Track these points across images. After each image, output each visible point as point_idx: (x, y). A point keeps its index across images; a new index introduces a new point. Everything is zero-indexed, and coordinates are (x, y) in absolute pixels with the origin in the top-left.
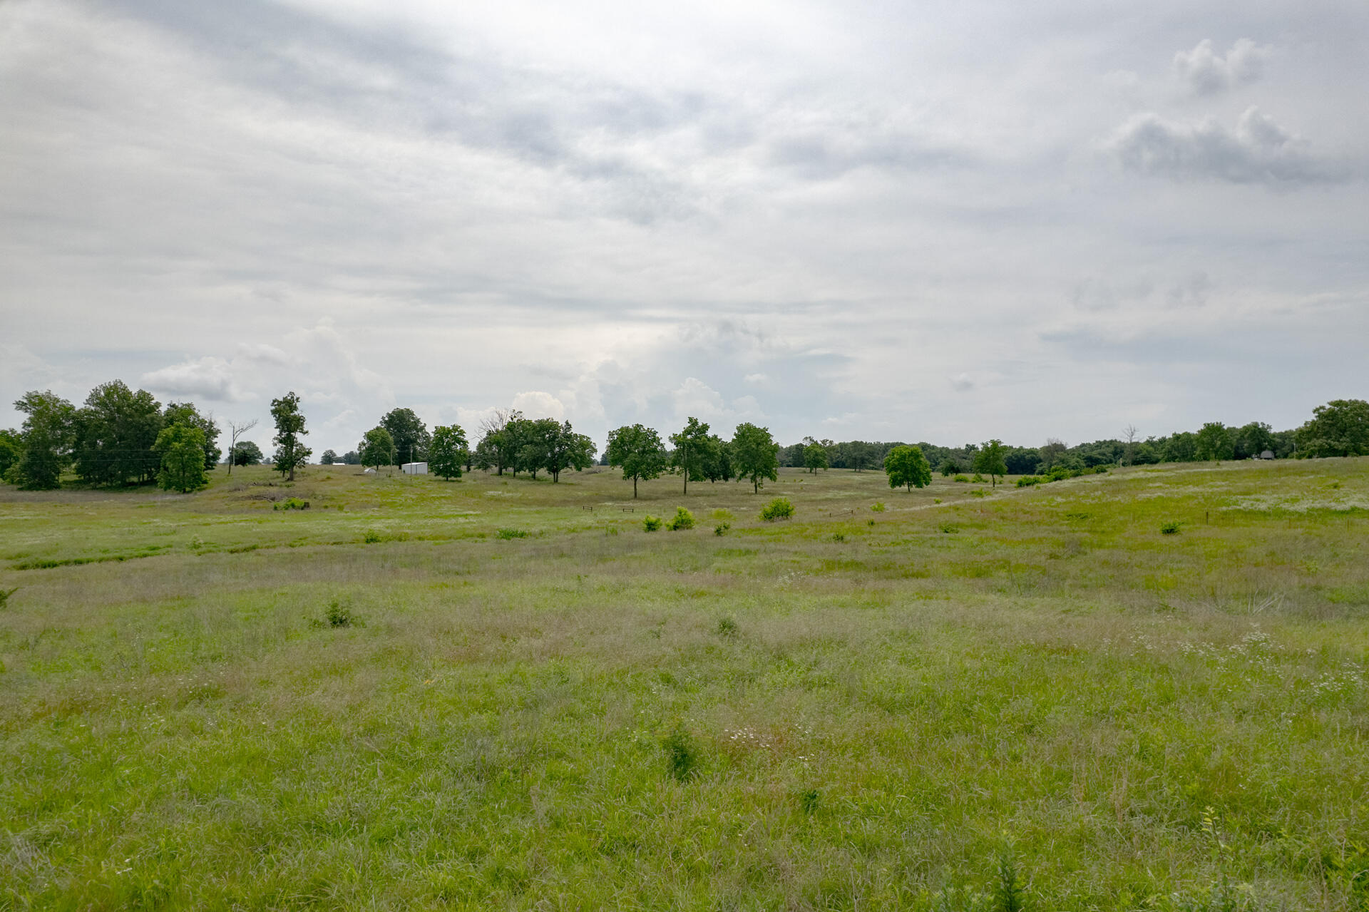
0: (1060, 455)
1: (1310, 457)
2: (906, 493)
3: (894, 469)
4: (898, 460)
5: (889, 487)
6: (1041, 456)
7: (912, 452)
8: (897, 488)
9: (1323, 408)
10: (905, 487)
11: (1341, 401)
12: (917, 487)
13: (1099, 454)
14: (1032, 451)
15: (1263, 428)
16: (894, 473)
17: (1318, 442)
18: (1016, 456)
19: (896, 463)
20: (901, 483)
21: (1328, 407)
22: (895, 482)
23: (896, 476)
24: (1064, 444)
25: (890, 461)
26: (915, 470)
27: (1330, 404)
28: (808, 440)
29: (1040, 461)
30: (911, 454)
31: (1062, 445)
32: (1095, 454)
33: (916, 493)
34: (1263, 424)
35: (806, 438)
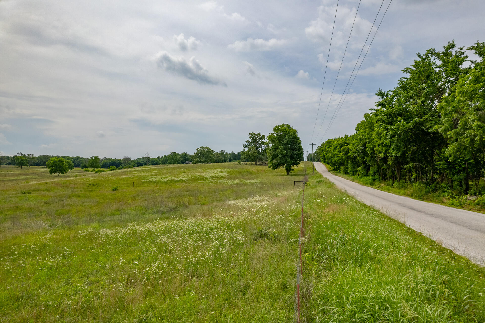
0: (129, 162)
1: (195, 163)
2: (57, 176)
3: (52, 166)
4: (52, 163)
5: (49, 174)
6: (122, 162)
7: (59, 160)
8: (53, 174)
9: (199, 149)
10: (56, 174)
11: (203, 147)
12: (62, 174)
13: (142, 162)
14: (118, 160)
15: (187, 154)
16: (51, 168)
17: (197, 159)
18: (113, 162)
19: (52, 164)
20: (55, 172)
21: (200, 148)
22: (51, 172)
23: (52, 169)
24: (130, 157)
25: (49, 163)
26: (60, 167)
27: (200, 147)
28: (20, 154)
29: (121, 164)
30: (59, 161)
31: (129, 158)
32: (141, 162)
33: (61, 176)
34: (187, 153)
35: (19, 153)
